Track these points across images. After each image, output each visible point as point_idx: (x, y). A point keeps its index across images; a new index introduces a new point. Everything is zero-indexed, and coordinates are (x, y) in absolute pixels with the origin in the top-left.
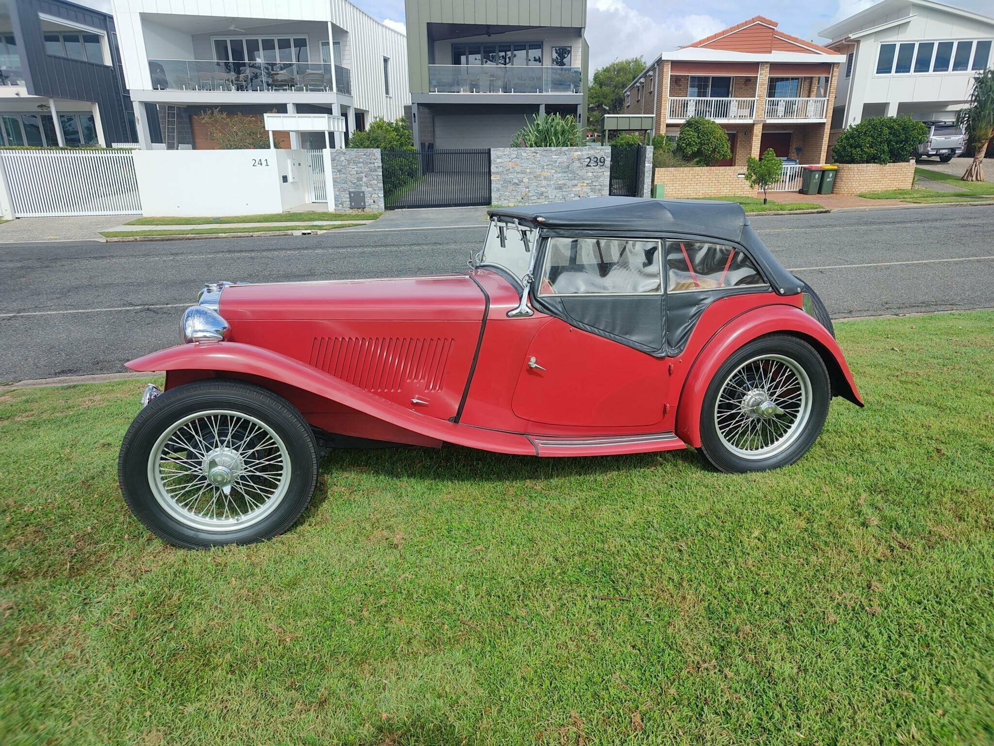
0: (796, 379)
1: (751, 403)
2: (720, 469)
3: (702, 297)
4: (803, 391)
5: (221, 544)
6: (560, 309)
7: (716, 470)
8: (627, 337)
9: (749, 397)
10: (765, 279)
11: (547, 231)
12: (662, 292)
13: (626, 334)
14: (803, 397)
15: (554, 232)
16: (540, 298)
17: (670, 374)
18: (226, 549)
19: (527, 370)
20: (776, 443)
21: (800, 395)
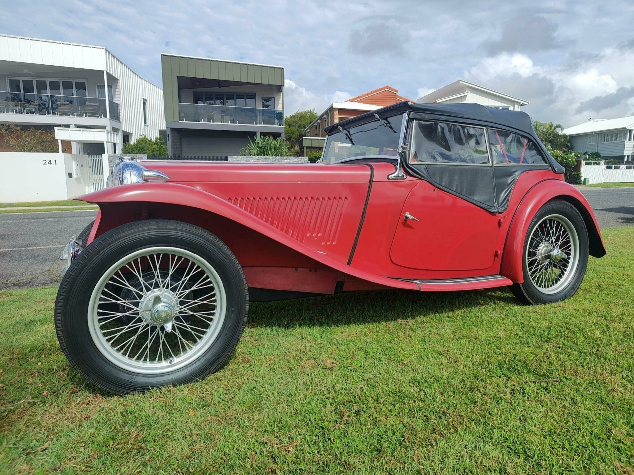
0: (567, 234)
1: (543, 252)
2: (531, 301)
3: (514, 170)
4: (572, 243)
5: (159, 386)
6: (426, 174)
7: (528, 303)
8: (471, 197)
9: (541, 248)
10: (547, 160)
11: (413, 114)
12: (491, 164)
13: (470, 195)
14: (572, 248)
15: (419, 115)
16: (411, 165)
17: (500, 226)
18: (164, 389)
19: (402, 223)
20: (559, 282)
21: (570, 246)
